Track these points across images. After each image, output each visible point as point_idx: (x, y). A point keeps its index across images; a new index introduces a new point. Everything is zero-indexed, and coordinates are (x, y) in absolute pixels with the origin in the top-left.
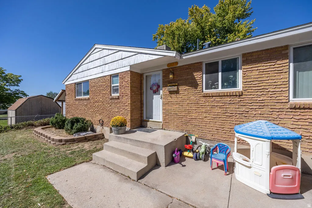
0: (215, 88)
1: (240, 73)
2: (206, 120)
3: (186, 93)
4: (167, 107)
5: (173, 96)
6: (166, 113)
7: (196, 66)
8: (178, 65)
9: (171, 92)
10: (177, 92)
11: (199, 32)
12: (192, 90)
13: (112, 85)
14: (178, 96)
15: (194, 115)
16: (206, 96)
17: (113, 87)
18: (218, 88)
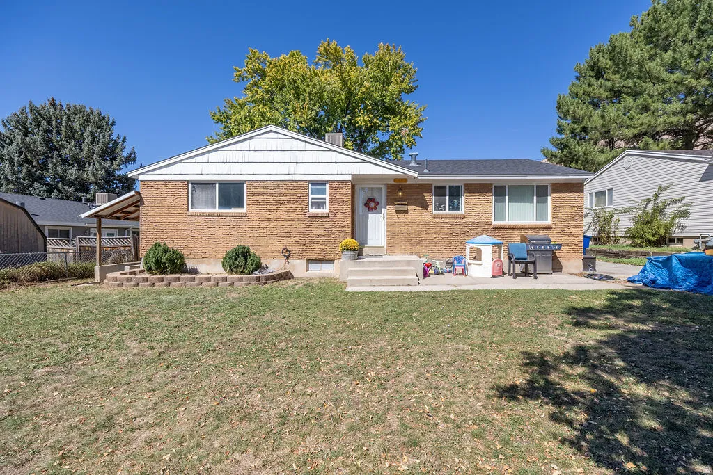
0: (441, 210)
1: (463, 199)
2: (435, 240)
3: (416, 213)
4: (393, 228)
5: (401, 215)
6: (391, 236)
7: (426, 187)
8: (408, 183)
9: (398, 212)
10: (406, 212)
11: (343, 97)
12: (422, 211)
13: (310, 196)
14: (407, 216)
15: (424, 236)
16: (436, 217)
17: (312, 199)
18: (445, 210)
